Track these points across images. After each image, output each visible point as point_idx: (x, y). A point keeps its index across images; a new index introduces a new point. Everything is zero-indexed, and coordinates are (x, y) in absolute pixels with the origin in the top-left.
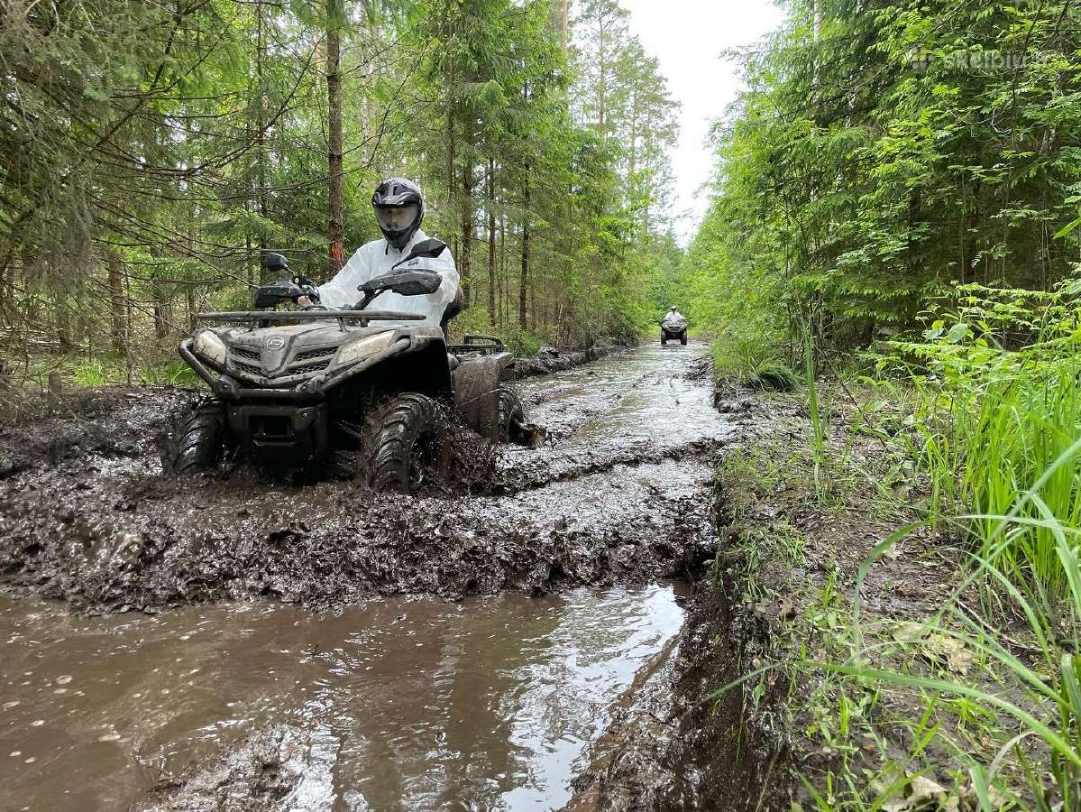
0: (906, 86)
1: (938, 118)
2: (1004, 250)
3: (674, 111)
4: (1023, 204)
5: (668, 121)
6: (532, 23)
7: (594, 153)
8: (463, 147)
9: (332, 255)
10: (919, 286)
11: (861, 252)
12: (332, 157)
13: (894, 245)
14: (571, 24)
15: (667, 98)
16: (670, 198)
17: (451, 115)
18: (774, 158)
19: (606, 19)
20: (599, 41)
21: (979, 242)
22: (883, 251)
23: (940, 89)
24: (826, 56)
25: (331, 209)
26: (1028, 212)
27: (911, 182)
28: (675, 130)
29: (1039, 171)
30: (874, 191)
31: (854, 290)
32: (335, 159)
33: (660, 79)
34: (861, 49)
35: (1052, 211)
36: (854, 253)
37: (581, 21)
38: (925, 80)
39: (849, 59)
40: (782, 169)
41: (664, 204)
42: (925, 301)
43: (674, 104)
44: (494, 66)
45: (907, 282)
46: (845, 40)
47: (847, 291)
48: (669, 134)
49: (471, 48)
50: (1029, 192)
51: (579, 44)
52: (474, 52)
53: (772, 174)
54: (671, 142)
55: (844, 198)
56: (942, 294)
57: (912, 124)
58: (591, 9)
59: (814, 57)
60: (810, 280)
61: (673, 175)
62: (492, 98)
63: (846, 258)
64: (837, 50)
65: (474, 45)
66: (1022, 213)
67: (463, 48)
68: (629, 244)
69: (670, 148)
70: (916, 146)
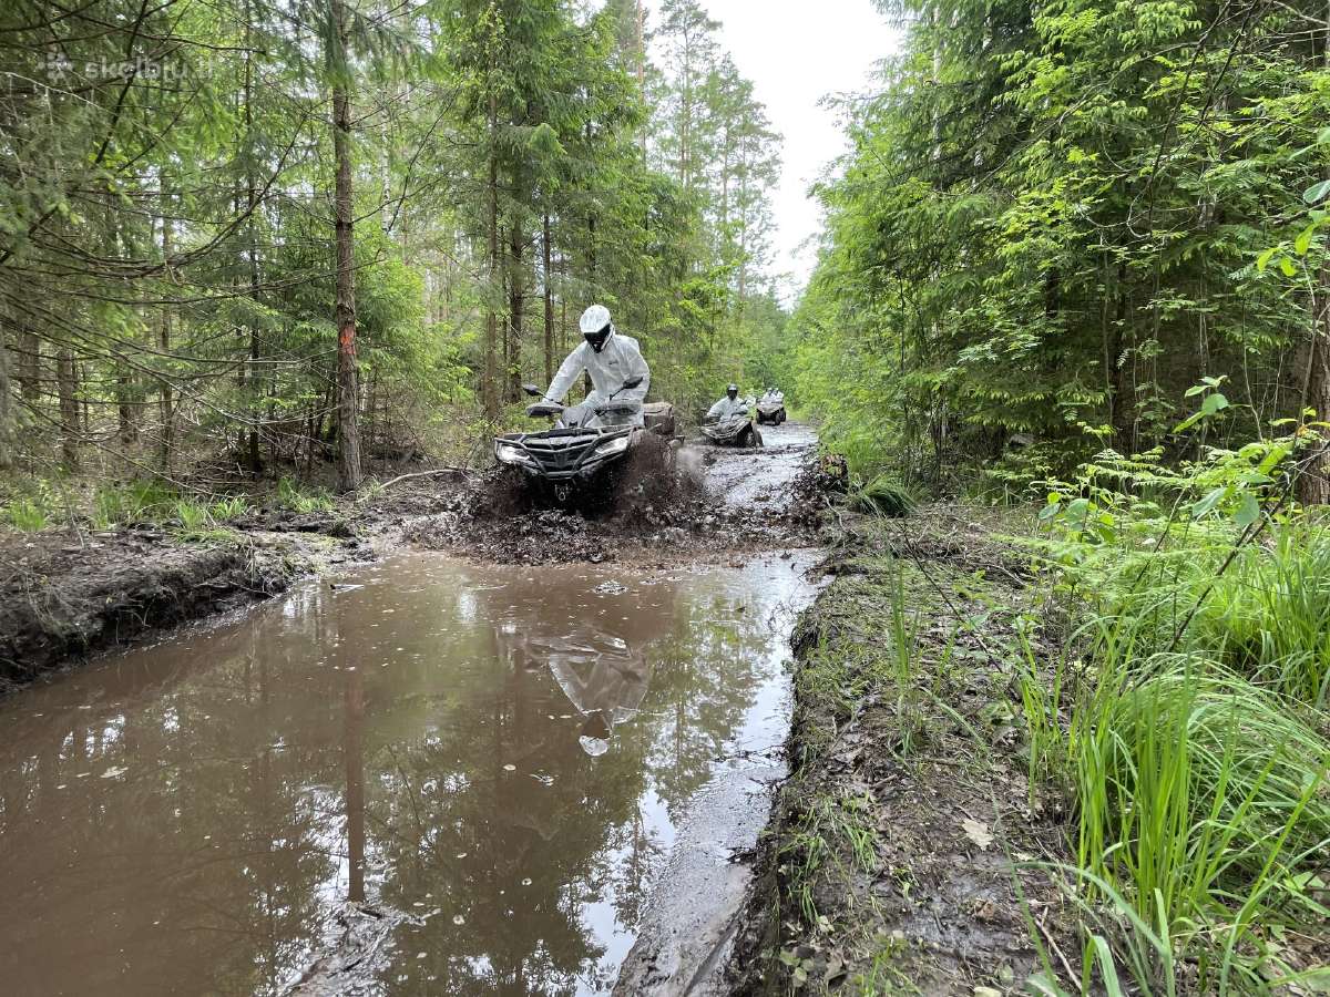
0: (1038, 148)
1: (1075, 187)
2: (1153, 348)
3: (775, 145)
4: (1176, 295)
5: (767, 157)
6: (595, 47)
7: (672, 204)
8: (509, 205)
9: (340, 345)
10: (1056, 387)
11: (987, 346)
12: (339, 225)
13: (1025, 340)
14: (648, 37)
15: (766, 128)
16: (768, 253)
17: (494, 163)
18: (885, 226)
19: (693, 31)
20: (683, 57)
21: (1124, 336)
22: (1013, 346)
23: (1076, 155)
24: (944, 105)
25: (339, 289)
26: (1183, 302)
27: (1045, 264)
28: (775, 168)
29: (1195, 252)
30: (1002, 272)
31: (979, 392)
32: (343, 226)
33: (757, 106)
34: (987, 98)
35: (1212, 301)
36: (978, 348)
37: (663, 33)
38: (1060, 142)
39: (972, 107)
40: (894, 241)
41: (762, 260)
42: (1062, 407)
43: (776, 138)
44: (547, 104)
45: (1042, 382)
46: (968, 86)
47: (972, 392)
48: (767, 171)
49: (518, 83)
50: (1183, 276)
51: (658, 63)
52: (521, 87)
53: (882, 245)
54: (771, 182)
55: (966, 279)
56: (1082, 400)
57: (1044, 196)
58: (674, 18)
59: (930, 106)
60: (928, 378)
61: (773, 221)
62: (544, 144)
63: (970, 353)
64: (957, 97)
65: (521, 78)
66: (1176, 304)
67: (508, 84)
68: (719, 312)
69: (769, 189)
70: (1049, 221)
